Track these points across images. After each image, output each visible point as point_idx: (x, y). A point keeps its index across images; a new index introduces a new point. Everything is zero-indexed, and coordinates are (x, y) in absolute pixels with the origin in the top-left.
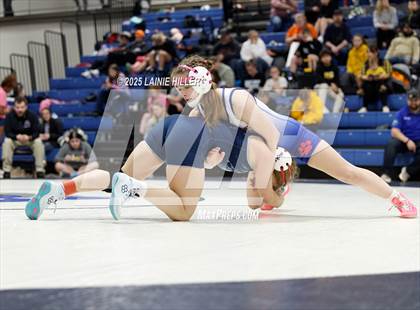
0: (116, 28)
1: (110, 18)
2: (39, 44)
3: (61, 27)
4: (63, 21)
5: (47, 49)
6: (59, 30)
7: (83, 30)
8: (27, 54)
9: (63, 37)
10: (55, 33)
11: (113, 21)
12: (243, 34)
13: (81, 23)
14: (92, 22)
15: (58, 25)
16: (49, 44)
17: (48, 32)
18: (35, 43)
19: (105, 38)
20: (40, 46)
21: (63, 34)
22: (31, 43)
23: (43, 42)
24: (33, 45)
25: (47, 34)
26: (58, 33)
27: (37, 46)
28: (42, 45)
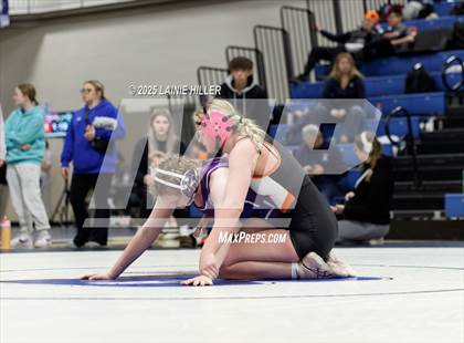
2: (271, 28)
5: (286, 34)
8: (253, 46)
9: (309, 13)
10: (297, 9)
16: (286, 28)
17: (286, 8)
18: (266, 28)
20: (274, 31)
21: (311, 9)
22: (260, 27)
23: (280, 26)
24: (263, 30)
25: (284, 11)
26: (302, 10)
27: (268, 31)
28: (277, 29)
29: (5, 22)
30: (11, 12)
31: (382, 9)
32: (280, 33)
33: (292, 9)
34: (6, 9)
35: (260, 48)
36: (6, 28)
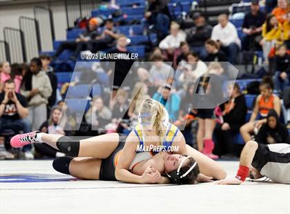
0: (86, 13)
1: (80, 5)
2: (14, 30)
3: (35, 15)
4: (37, 7)
5: (22, 34)
6: (32, 16)
7: (55, 16)
8: (3, 39)
9: (37, 23)
10: (29, 19)
11: (83, 6)
12: (212, 19)
13: (53, 8)
14: (63, 8)
15: (31, 10)
16: (22, 30)
17: (23, 17)
18: (10, 29)
19: (75, 23)
20: (15, 32)
21: (37, 19)
22: (7, 28)
23: (18, 28)
24: (9, 30)
25: (22, 20)
26: (32, 19)
27: (12, 31)
28: (17, 30)
31: (77, 20)
32: (19, 33)
33: (26, 18)
35: (7, 41)
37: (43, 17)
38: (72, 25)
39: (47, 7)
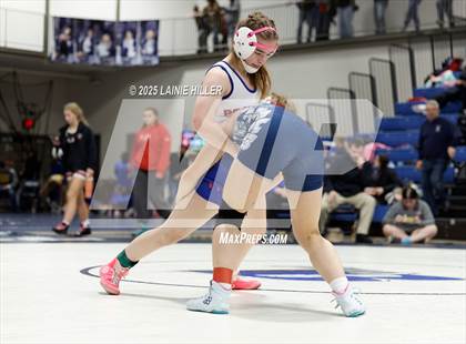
1: (451, 40)
2: (362, 75)
3: (390, 52)
5: (373, 80)
6: (387, 58)
7: (417, 55)
8: (348, 87)
9: (392, 66)
10: (382, 62)
11: (454, 42)
13: (413, 46)
14: (429, 44)
16: (373, 75)
17: (374, 59)
18: (358, 74)
20: (364, 77)
21: (393, 61)
22: (354, 73)
23: (367, 72)
24: (356, 76)
25: (373, 63)
26: (385, 61)
27: (360, 77)
28: (366, 75)
29: (155, 61)
30: (160, 54)
32: (368, 79)
33: (378, 61)
34: (155, 52)
35: (353, 90)
36: (156, 66)
37: (401, 58)
38: (439, 66)
39: (407, 45)
